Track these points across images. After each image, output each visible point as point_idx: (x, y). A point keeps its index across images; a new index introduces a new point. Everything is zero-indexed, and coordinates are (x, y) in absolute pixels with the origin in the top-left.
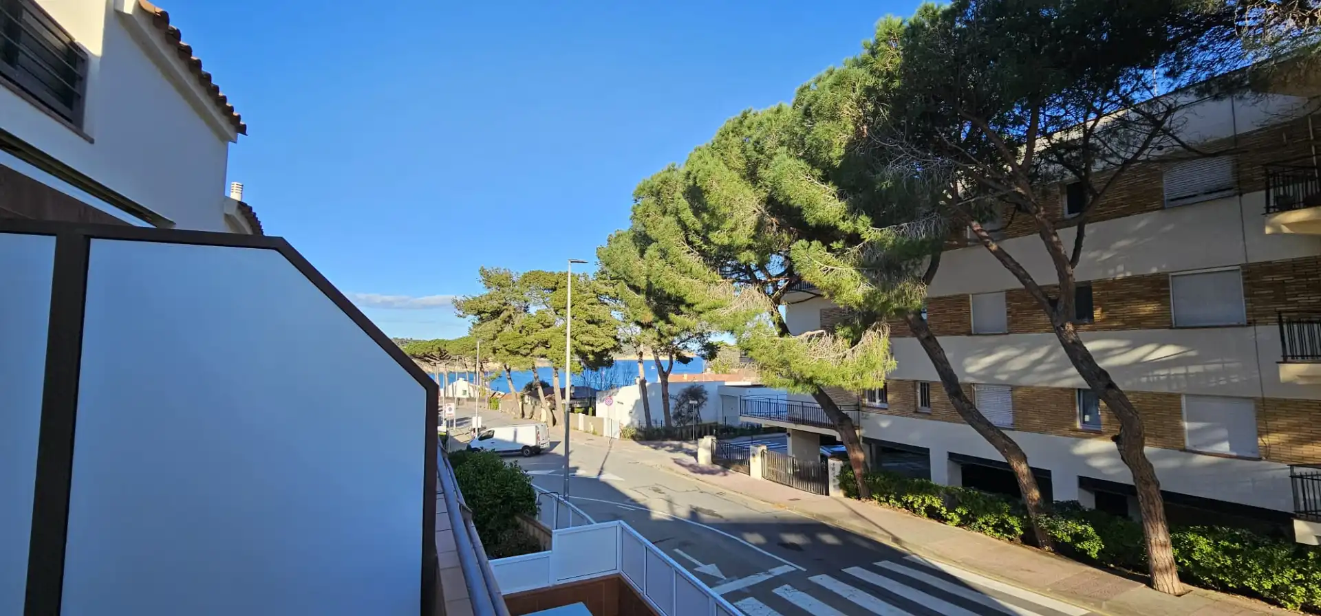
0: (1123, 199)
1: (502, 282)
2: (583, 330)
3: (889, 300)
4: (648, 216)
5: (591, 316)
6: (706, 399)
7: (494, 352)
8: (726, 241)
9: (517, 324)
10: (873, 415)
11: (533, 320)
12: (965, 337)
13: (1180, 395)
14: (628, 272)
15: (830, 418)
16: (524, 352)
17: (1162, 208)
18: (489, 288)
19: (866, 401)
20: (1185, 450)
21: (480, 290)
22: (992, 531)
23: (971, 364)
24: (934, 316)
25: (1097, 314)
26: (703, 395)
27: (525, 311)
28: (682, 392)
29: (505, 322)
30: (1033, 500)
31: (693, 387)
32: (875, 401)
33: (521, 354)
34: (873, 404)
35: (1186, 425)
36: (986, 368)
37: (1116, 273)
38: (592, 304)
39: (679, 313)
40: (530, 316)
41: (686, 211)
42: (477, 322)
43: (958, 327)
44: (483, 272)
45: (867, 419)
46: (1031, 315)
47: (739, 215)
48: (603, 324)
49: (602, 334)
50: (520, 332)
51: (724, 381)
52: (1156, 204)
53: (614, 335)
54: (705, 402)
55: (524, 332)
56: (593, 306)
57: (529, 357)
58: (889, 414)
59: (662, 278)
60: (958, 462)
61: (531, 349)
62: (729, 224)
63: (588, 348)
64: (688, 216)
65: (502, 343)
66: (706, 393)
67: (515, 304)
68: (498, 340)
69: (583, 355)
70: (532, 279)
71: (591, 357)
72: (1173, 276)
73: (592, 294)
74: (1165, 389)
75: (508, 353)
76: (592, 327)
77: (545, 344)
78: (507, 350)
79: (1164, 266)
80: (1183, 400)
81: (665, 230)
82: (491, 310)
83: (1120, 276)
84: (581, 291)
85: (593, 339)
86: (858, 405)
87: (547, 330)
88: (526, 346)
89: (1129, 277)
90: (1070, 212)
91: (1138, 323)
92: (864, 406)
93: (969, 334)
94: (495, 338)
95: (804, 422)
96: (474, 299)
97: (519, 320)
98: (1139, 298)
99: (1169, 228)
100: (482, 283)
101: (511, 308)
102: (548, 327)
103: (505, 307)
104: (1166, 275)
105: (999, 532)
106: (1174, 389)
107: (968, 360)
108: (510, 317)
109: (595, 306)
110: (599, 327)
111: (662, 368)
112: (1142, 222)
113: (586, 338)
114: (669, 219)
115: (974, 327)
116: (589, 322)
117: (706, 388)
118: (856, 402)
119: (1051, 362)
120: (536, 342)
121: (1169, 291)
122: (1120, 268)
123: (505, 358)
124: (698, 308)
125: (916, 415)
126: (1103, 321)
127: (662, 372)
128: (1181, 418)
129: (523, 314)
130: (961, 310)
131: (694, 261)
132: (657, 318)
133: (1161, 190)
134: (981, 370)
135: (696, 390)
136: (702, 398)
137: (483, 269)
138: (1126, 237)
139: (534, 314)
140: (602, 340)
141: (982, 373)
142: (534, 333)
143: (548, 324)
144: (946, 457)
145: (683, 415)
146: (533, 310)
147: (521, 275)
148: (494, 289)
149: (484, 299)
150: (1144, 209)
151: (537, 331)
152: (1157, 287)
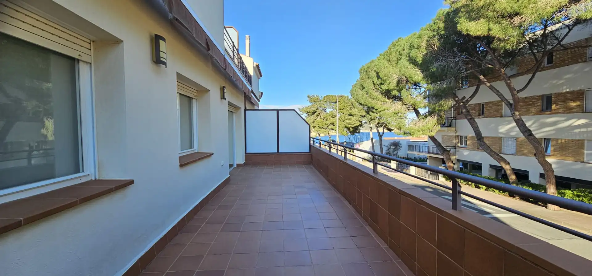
0: (569, 58)
1: (316, 100)
2: (347, 118)
3: (435, 107)
4: (363, 79)
5: (350, 113)
6: (401, 147)
7: (314, 128)
8: (387, 88)
9: (322, 117)
10: (462, 150)
11: (328, 115)
12: (499, 118)
13: (584, 140)
14: (357, 99)
15: (440, 151)
16: (325, 127)
17: (585, 61)
18: (311, 103)
19: (459, 144)
20: (583, 162)
21: (308, 104)
22: (498, 192)
23: (501, 129)
24: (488, 109)
25: (554, 107)
26: (400, 145)
27: (325, 111)
28: (390, 144)
29: (317, 116)
30: (512, 179)
31: (395, 142)
32: (463, 145)
33: (324, 128)
34: (462, 146)
35: (586, 152)
36: (506, 130)
37: (563, 90)
38: (351, 108)
39: (373, 112)
40: (327, 113)
41: (375, 77)
42: (307, 116)
43: (497, 114)
44: (309, 97)
45: (459, 152)
46: (526, 108)
47: (391, 79)
48: (355, 116)
49: (354, 119)
50: (323, 120)
51: (410, 140)
52: (583, 60)
53: (359, 120)
54: (400, 148)
55: (325, 120)
56: (351, 109)
57: (327, 129)
58: (467, 150)
59: (366, 101)
60: (494, 169)
61: (328, 126)
62: (388, 82)
63: (350, 126)
64: (375, 79)
65: (316, 124)
66: (401, 144)
67: (321, 109)
68: (315, 123)
69: (348, 129)
70: (327, 98)
71: (351, 129)
72: (586, 91)
73: (350, 104)
74: (578, 138)
75: (319, 128)
76: (350, 117)
77: (333, 124)
78: (319, 127)
79: (582, 86)
80: (586, 142)
81: (368, 84)
82: (312, 111)
83: (564, 91)
84: (346, 103)
85: (351, 122)
86: (455, 146)
87: (333, 118)
88: (325, 125)
89: (568, 92)
90: (548, 64)
91: (570, 110)
92: (458, 147)
93: (501, 117)
94: (314, 122)
95: (432, 153)
96: (306, 107)
97: (322, 115)
98: (571, 100)
99: (587, 70)
100: (309, 101)
101: (319, 110)
102: (334, 117)
103: (317, 110)
104: (583, 90)
105: (501, 192)
106: (581, 138)
107: (500, 127)
108: (319, 114)
109: (352, 109)
110: (353, 117)
111: (380, 133)
112: (576, 67)
113: (348, 121)
114: (369, 81)
115: (504, 114)
116: (349, 115)
117: (401, 142)
118: (454, 145)
119: (533, 127)
120: (329, 123)
121: (584, 97)
122: (565, 87)
123: (318, 130)
124: (379, 110)
125: (478, 150)
126: (555, 110)
127: (379, 135)
128: (584, 149)
129: (324, 112)
130: (498, 107)
131: (378, 94)
132: (367, 114)
133: (586, 53)
134: (505, 131)
135: (396, 143)
136: (399, 146)
137: (308, 96)
138: (569, 73)
139: (329, 113)
140: (354, 122)
141: (505, 132)
142: (328, 120)
143: (334, 116)
144: (489, 166)
145: (390, 153)
146: (328, 111)
147: (323, 97)
148: (313, 103)
149: (309, 107)
150: (576, 62)
151: (329, 119)
152: (579, 95)
